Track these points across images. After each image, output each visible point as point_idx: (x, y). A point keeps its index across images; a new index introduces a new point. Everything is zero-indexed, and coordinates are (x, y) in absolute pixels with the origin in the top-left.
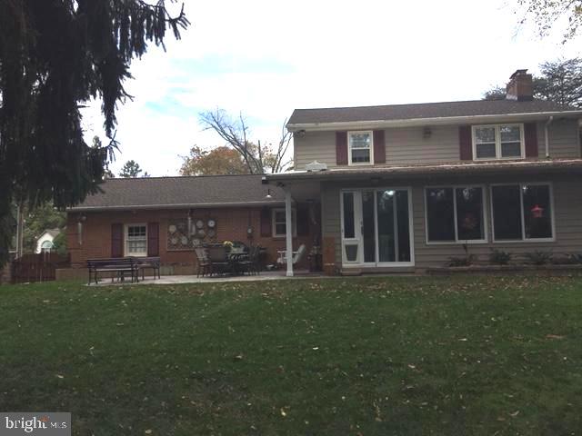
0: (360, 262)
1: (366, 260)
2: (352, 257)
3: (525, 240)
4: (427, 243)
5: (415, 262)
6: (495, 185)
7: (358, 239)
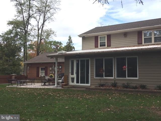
0: (75, 83)
1: (77, 83)
2: (73, 81)
3: (127, 78)
4: (95, 78)
5: (91, 84)
6: (117, 57)
7: (75, 76)
